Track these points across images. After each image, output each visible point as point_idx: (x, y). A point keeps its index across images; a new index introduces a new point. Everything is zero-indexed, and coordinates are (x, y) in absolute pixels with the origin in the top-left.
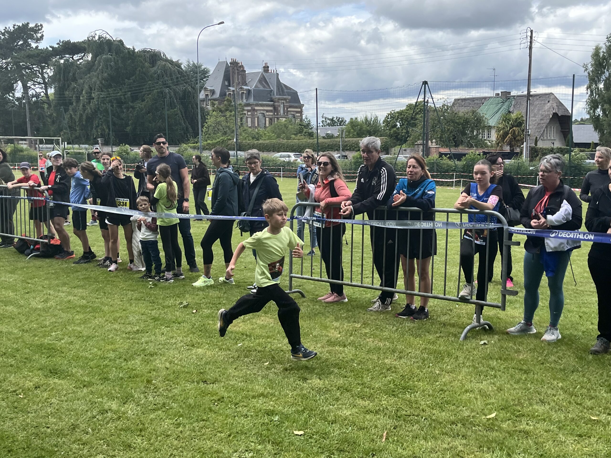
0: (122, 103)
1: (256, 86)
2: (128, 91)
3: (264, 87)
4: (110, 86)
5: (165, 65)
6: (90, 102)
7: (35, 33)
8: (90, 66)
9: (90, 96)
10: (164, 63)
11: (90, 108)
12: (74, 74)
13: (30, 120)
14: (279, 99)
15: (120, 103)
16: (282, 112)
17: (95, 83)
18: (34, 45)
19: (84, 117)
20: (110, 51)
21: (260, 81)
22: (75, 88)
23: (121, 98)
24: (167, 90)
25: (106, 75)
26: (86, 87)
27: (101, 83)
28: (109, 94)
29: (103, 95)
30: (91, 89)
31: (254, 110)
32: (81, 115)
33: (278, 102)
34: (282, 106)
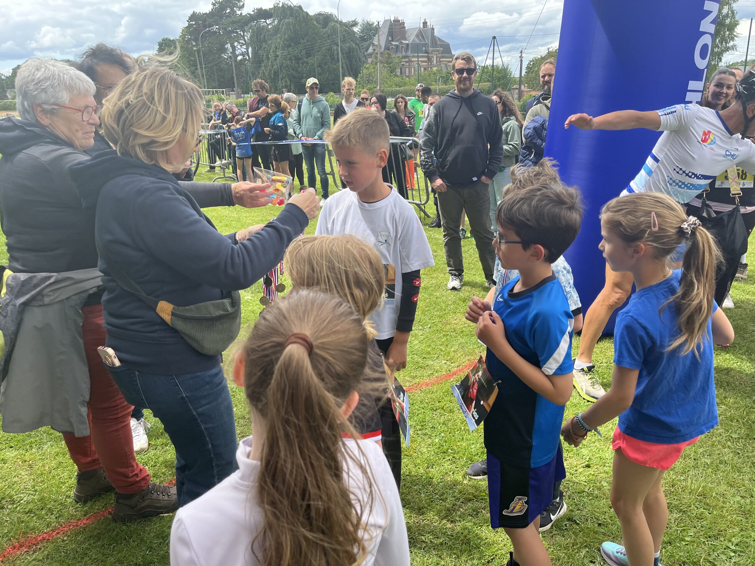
0: (300, 59)
1: (413, 41)
2: (303, 49)
3: (420, 40)
5: (334, 25)
6: (276, 59)
8: (276, 30)
9: (276, 54)
10: (334, 23)
11: (277, 64)
13: (236, 75)
14: (433, 51)
15: (297, 59)
16: (435, 62)
19: (273, 72)
20: (291, 15)
21: (417, 36)
22: (265, 47)
23: (298, 55)
24: (335, 47)
25: (287, 36)
27: (284, 43)
28: (289, 52)
29: (286, 52)
30: (276, 48)
31: (411, 61)
32: (270, 70)
33: (432, 53)
34: (435, 56)
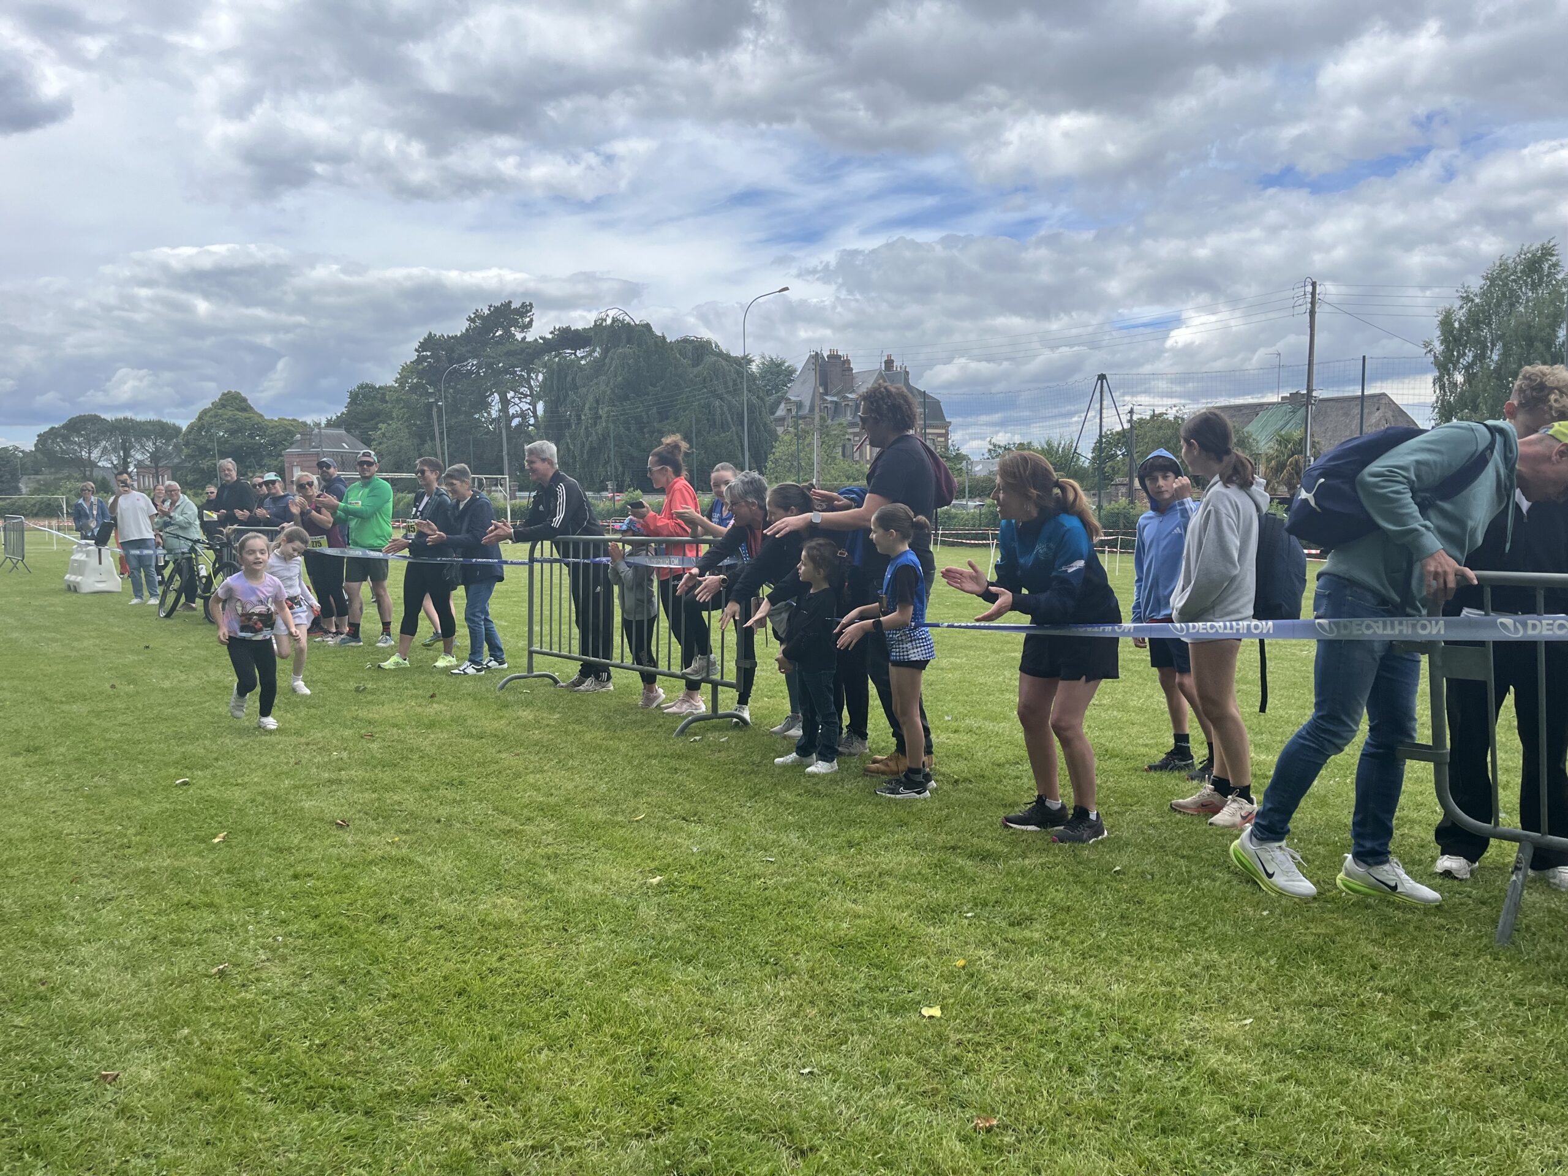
4: (626, 398)
5: (716, 361)
6: (595, 424)
7: (522, 317)
9: (596, 413)
10: (714, 358)
11: (596, 433)
12: (574, 379)
17: (604, 392)
18: (519, 336)
20: (629, 341)
22: (574, 401)
24: (717, 403)
25: (620, 379)
26: (591, 398)
27: (613, 392)
28: (624, 410)
29: (617, 410)
30: (597, 402)
